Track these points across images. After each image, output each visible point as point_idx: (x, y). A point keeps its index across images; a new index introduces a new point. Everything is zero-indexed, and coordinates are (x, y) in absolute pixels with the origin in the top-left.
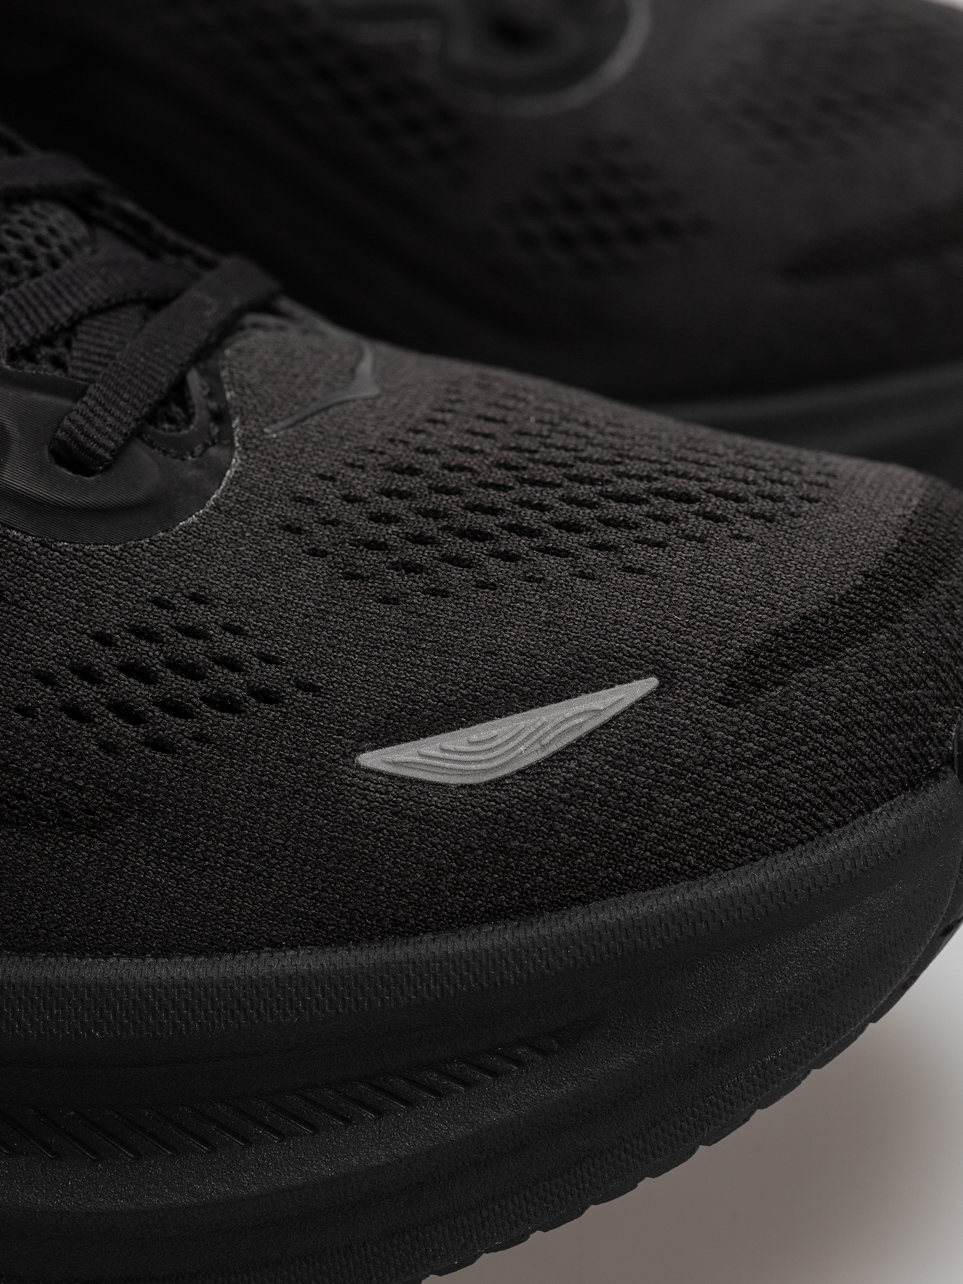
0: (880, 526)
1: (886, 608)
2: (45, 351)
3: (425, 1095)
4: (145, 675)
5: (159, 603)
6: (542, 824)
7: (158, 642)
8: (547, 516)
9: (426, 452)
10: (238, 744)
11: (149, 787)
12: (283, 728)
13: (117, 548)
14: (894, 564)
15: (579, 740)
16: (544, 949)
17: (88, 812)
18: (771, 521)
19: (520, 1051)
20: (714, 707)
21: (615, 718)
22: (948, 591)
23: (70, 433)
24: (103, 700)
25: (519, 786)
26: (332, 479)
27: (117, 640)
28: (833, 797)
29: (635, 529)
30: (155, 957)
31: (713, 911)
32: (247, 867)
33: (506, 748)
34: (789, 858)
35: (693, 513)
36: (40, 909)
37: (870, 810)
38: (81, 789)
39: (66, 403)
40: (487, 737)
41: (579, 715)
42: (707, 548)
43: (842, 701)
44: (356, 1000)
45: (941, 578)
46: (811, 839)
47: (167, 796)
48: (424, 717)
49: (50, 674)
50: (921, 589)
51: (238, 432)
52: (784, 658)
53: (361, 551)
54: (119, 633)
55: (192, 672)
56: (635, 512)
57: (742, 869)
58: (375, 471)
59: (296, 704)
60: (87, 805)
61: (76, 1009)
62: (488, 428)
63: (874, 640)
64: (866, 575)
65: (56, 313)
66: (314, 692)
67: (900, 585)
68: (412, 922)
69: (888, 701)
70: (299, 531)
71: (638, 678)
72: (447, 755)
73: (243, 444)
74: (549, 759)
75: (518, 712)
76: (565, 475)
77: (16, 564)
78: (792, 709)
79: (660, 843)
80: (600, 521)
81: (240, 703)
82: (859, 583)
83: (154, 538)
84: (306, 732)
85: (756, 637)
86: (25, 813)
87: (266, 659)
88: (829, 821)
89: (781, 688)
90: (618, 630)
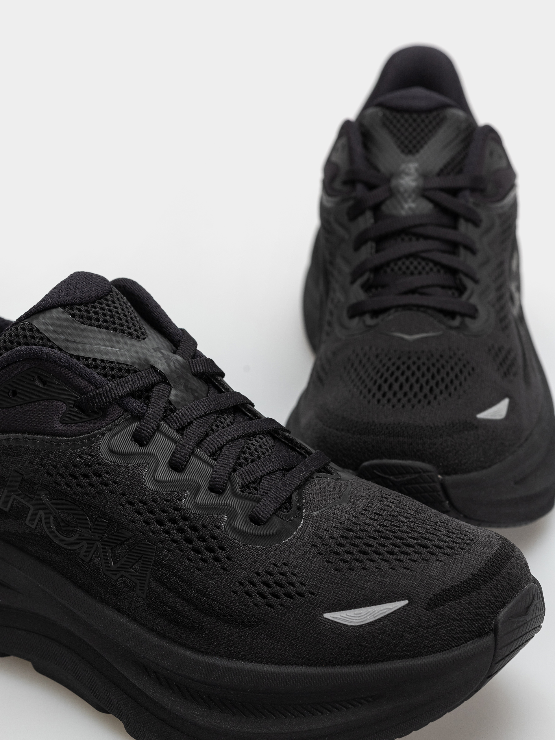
0: (480, 559)
1: (477, 586)
2: (252, 485)
3: (335, 710)
4: (268, 585)
5: (274, 565)
6: (372, 639)
7: (273, 576)
8: (386, 549)
9: (357, 524)
10: (291, 608)
11: (266, 617)
12: (304, 604)
13: (264, 547)
14: (481, 572)
15: (385, 616)
16: (369, 674)
17: (249, 622)
18: (449, 556)
19: (362, 701)
20: (423, 611)
21: (395, 611)
22: (497, 581)
23: (255, 514)
24: (256, 591)
25: (366, 628)
26: (328, 531)
27: (261, 574)
28: (455, 638)
29: (409, 555)
30: (264, 664)
31: (417, 668)
32: (291, 642)
33: (364, 616)
34: (441, 655)
35: (427, 552)
36: (234, 647)
37: (466, 643)
38: (248, 616)
39: (255, 504)
40: (359, 613)
41: (385, 609)
42: (428, 563)
43: (460, 612)
44: (317, 682)
45: (495, 577)
46: (448, 649)
47: (271, 620)
48: (343, 605)
49: (242, 582)
50: (488, 580)
51: (304, 514)
52: (445, 598)
53: (332, 554)
54: (262, 573)
55: (281, 585)
56: (410, 550)
57: (427, 656)
58: (341, 529)
59: (308, 598)
60: (249, 620)
61: (241, 676)
62: (376, 517)
63: (472, 594)
64: (472, 575)
65: (257, 474)
66: (314, 595)
67: (482, 578)
68: (334, 662)
69: (473, 612)
70: (316, 546)
71: (403, 600)
72: (348, 617)
73: (305, 518)
74: (376, 621)
75: (369, 606)
76: (394, 536)
77: (236, 550)
78: (445, 613)
79: (404, 647)
80: (400, 552)
81: (293, 596)
82: (470, 577)
83: (275, 545)
84: (310, 606)
85: (438, 591)
86: (232, 621)
87: (302, 584)
88: (454, 645)
89: (442, 607)
90: (399, 586)
